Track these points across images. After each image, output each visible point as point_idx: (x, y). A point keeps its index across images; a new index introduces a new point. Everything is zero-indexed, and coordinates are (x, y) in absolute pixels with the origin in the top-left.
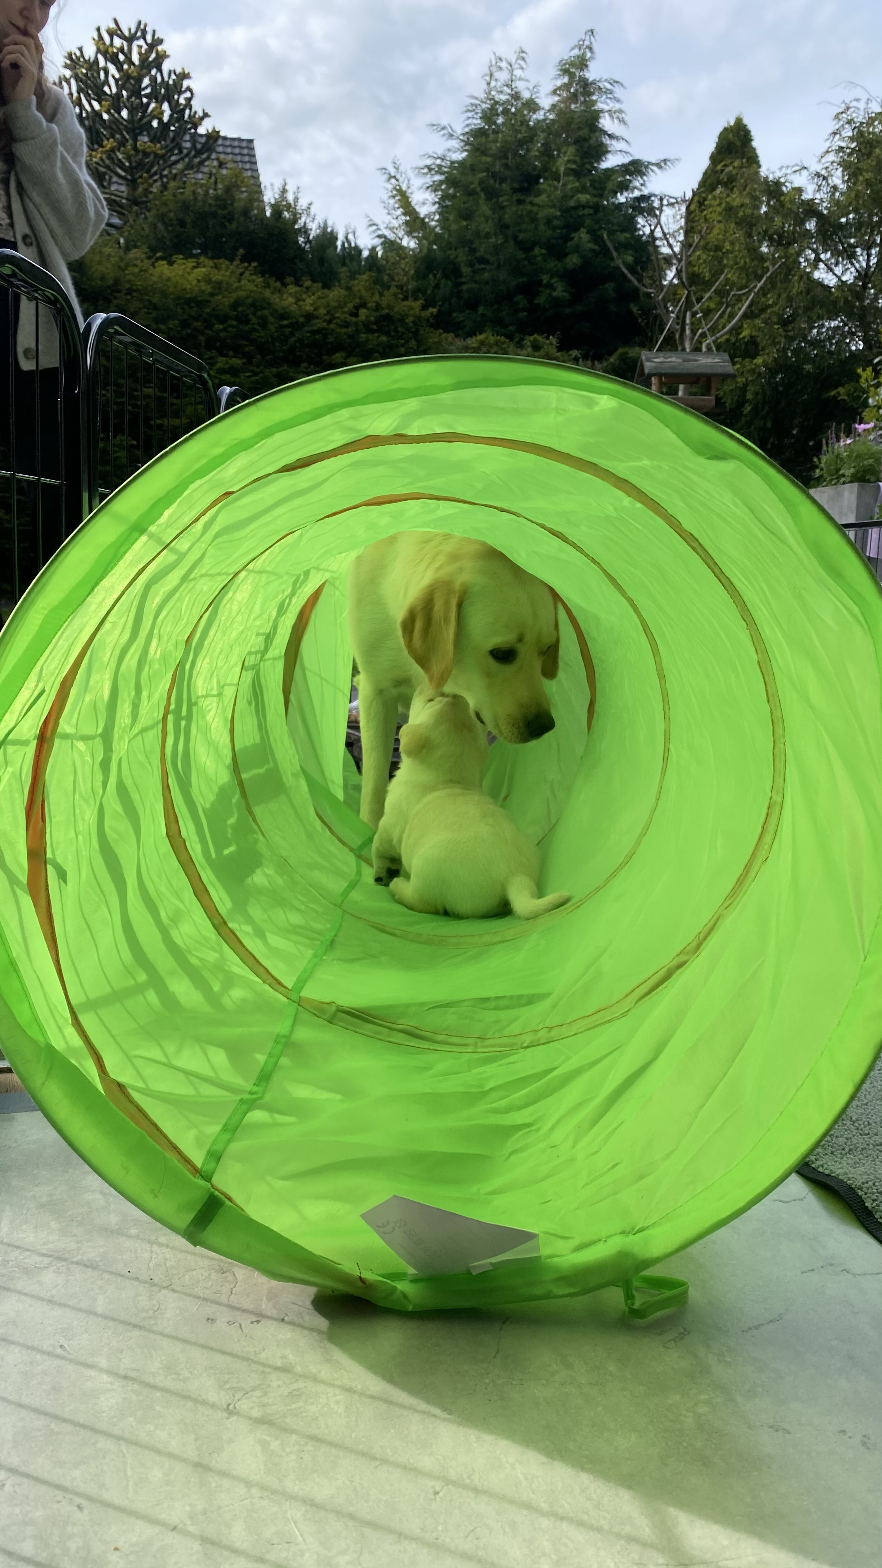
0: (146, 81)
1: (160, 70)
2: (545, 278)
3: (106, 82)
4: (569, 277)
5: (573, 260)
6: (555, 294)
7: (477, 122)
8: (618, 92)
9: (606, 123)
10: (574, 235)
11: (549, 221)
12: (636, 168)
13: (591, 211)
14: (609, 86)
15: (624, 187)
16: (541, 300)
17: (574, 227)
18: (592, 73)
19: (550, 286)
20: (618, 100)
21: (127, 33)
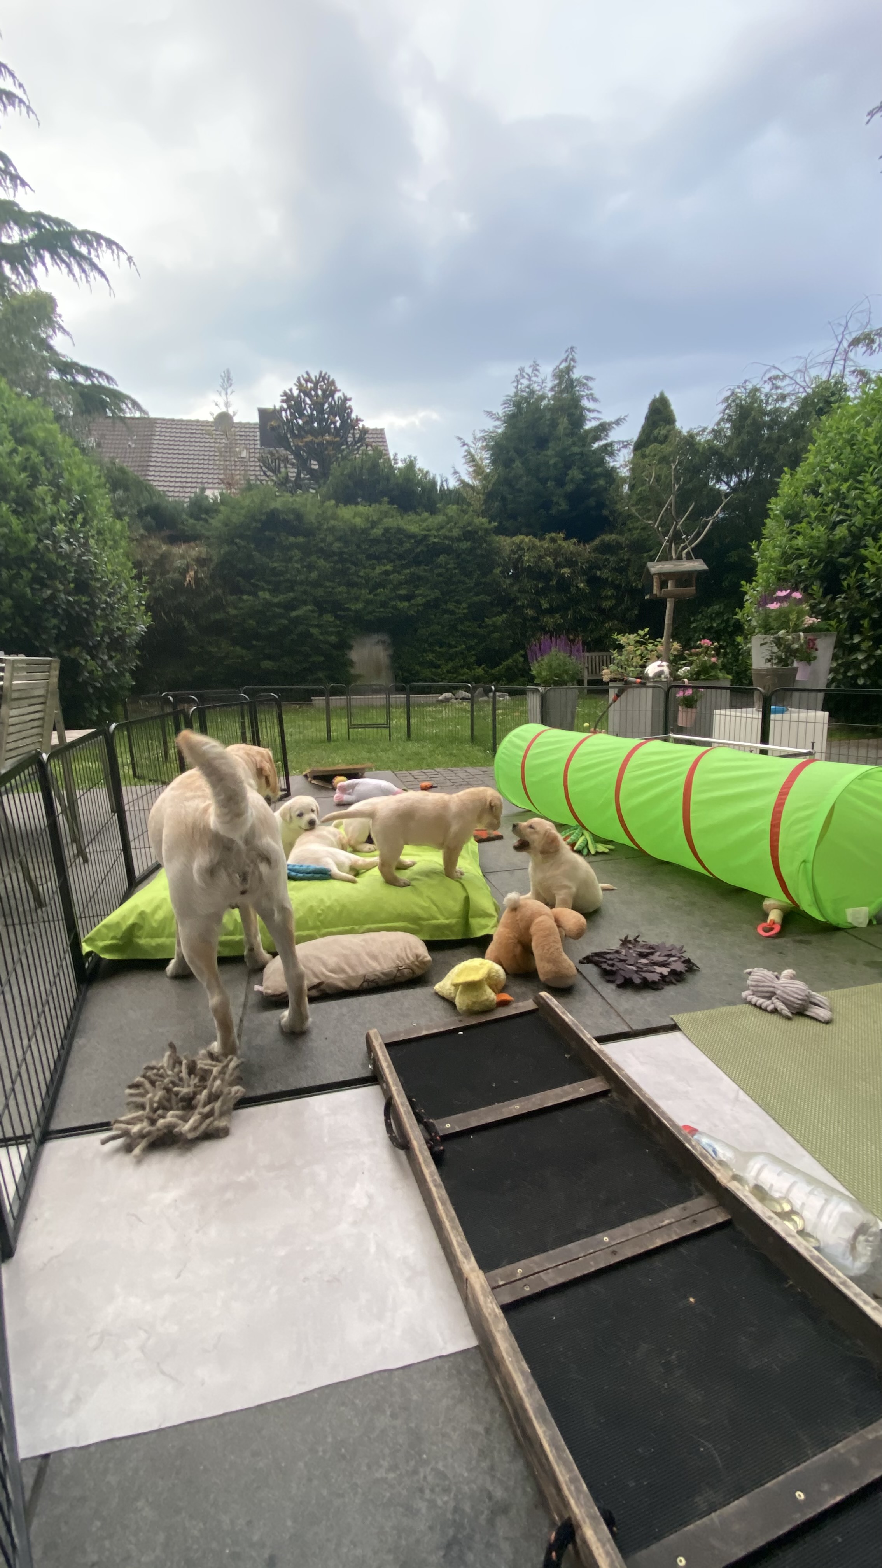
0: (326, 406)
1: (333, 398)
2: (555, 499)
3: (305, 409)
4: (569, 497)
5: (570, 488)
6: (561, 508)
7: (511, 409)
8: (590, 384)
9: (585, 403)
10: (570, 472)
11: (555, 464)
12: (604, 428)
13: (579, 456)
14: (585, 381)
15: (597, 438)
16: (553, 511)
17: (568, 467)
18: (576, 374)
19: (558, 503)
20: (591, 389)
21: (314, 379)
